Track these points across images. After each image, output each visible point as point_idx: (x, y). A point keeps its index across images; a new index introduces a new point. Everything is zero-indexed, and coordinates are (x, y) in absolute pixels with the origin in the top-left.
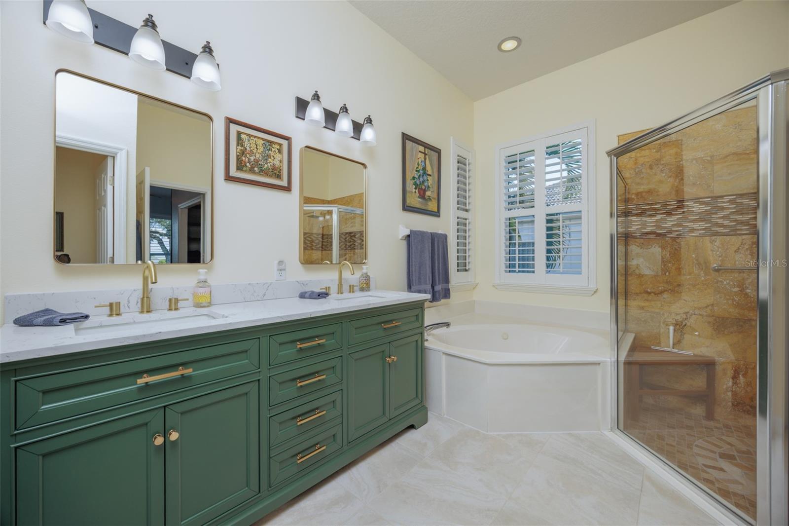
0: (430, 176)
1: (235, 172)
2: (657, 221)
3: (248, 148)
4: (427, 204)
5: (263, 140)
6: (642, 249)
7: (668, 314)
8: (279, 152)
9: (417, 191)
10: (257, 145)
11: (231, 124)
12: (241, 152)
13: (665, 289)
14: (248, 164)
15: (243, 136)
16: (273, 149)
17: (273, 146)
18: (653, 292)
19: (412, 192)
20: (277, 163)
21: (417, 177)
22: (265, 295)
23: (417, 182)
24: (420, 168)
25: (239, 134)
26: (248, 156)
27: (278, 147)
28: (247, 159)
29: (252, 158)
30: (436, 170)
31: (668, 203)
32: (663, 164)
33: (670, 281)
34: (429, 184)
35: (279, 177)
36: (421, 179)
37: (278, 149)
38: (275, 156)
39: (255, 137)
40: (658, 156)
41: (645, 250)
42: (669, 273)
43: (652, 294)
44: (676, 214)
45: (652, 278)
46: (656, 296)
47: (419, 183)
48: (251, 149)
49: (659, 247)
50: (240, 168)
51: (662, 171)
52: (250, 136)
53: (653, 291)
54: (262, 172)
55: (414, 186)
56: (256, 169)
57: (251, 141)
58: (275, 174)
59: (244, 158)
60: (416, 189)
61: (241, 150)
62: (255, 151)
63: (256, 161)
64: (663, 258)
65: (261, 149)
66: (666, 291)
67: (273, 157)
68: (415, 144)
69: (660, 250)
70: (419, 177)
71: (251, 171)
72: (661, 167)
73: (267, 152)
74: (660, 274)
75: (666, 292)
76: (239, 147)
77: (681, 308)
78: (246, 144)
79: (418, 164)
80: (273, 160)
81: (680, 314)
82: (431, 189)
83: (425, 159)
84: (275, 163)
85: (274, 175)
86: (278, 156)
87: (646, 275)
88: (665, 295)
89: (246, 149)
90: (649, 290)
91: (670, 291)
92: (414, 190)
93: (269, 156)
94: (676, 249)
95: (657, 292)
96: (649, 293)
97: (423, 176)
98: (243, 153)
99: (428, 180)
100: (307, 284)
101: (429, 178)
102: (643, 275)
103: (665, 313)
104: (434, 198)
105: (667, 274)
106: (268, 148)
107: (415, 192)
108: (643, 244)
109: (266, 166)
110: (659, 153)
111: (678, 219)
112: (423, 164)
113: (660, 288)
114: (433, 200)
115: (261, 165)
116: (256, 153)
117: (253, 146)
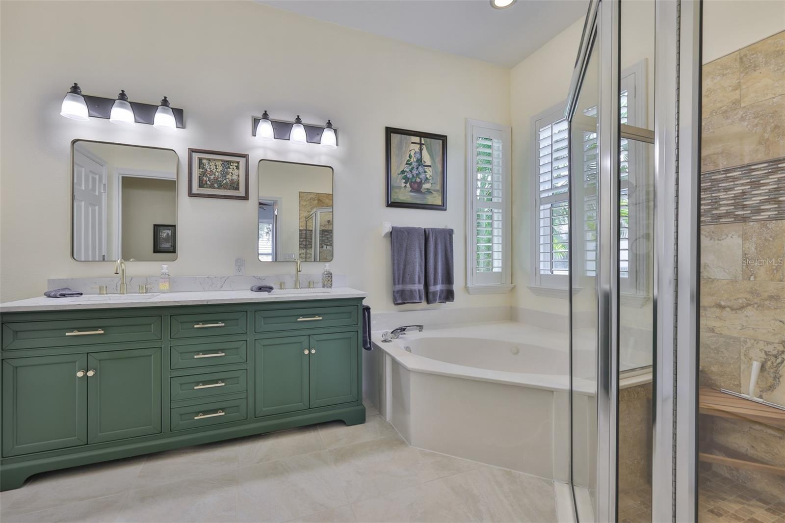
0: (430, 166)
1: (197, 190)
2: (735, 197)
3: (208, 170)
4: (425, 198)
5: (222, 161)
6: (712, 241)
7: (752, 341)
8: (237, 168)
9: (408, 185)
10: (216, 166)
11: (193, 153)
12: (202, 174)
13: (749, 302)
14: (208, 182)
15: (204, 161)
16: (231, 167)
17: (232, 164)
18: (728, 307)
19: (400, 187)
20: (235, 177)
21: (408, 170)
22: (222, 287)
23: (408, 176)
24: (413, 160)
25: (200, 160)
26: (208, 175)
27: (237, 165)
28: (207, 178)
29: (212, 177)
30: (439, 159)
31: (753, 167)
32: (744, 107)
33: (756, 290)
34: (428, 176)
35: (237, 189)
36: (415, 172)
37: (236, 166)
38: (233, 173)
39: (214, 160)
40: (736, 95)
41: (717, 242)
42: (755, 277)
43: (728, 309)
44: (767, 184)
45: (728, 284)
46: (734, 312)
47: (411, 177)
48: (211, 169)
49: (739, 236)
50: (201, 185)
51: (742, 119)
52: (209, 160)
53: (729, 304)
54: (220, 186)
55: (404, 181)
56: (216, 185)
57: (211, 164)
58: (234, 187)
59: (204, 178)
60: (406, 183)
61: (202, 171)
62: (214, 171)
63: (215, 179)
64: (745, 254)
65: (220, 168)
66: (750, 305)
67: (232, 173)
68: (405, 136)
69: (740, 241)
70: (411, 171)
71: (212, 186)
72: (742, 113)
73: (226, 170)
74: (740, 278)
75: (750, 307)
76: (201, 170)
77: (775, 334)
78: (207, 166)
79: (410, 157)
80: (232, 176)
81: (773, 343)
82: (430, 181)
83: (421, 150)
84: (233, 178)
85: (232, 188)
86: (236, 172)
87: (718, 280)
88: (749, 311)
89: (207, 170)
90: (723, 303)
91: (756, 306)
92: (403, 185)
93: (227, 173)
94: (766, 240)
95: (736, 307)
96: (723, 307)
97: (417, 168)
98: (204, 174)
99: (425, 172)
100: (264, 279)
101: (427, 169)
102: (713, 280)
103: (748, 340)
104: (435, 191)
105: (752, 278)
106: (227, 167)
107: (405, 186)
108: (713, 232)
109: (225, 181)
110: (738, 92)
111: (770, 191)
112: (418, 156)
113: (740, 301)
114: (433, 192)
115: (221, 181)
116: (215, 172)
117: (213, 167)
